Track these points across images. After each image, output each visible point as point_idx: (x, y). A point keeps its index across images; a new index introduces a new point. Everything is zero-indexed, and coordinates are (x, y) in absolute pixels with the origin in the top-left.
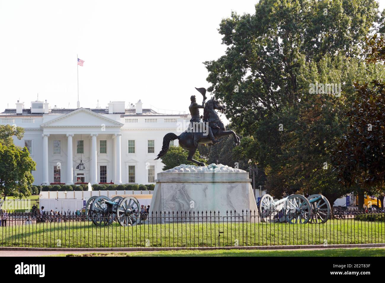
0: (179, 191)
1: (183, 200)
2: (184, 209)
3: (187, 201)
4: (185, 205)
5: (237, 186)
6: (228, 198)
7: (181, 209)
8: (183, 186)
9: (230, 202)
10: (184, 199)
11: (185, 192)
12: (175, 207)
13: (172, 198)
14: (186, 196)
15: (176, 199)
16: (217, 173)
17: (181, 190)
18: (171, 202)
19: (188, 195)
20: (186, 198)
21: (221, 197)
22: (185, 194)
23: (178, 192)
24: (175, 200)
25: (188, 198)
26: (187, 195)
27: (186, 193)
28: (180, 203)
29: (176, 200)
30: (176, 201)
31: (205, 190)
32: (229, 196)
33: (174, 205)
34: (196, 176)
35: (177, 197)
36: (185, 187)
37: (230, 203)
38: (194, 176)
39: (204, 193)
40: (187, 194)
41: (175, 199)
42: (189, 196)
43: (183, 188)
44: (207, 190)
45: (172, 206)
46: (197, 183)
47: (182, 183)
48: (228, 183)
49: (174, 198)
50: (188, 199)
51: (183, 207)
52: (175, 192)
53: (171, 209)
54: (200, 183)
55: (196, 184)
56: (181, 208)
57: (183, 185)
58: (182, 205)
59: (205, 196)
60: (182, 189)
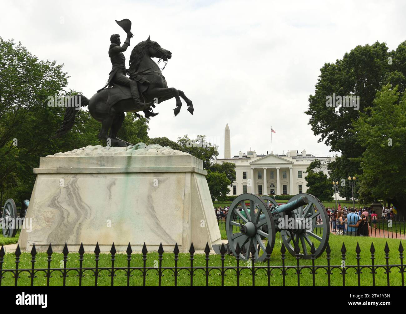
0: (65, 190)
1: (69, 205)
2: (68, 222)
3: (75, 206)
4: (71, 214)
5: (168, 179)
6: (149, 201)
7: (63, 221)
8: (74, 181)
9: (152, 208)
10: (71, 204)
11: (75, 190)
12: (53, 217)
13: (52, 201)
14: (76, 197)
15: (58, 202)
16: (135, 158)
17: (70, 187)
18: (49, 208)
19: (80, 197)
20: (75, 200)
21: (138, 200)
22: (75, 194)
23: (63, 191)
24: (55, 204)
25: (79, 201)
26: (77, 195)
27: (78, 192)
28: (63, 210)
29: (58, 204)
30: (57, 207)
31: (110, 187)
32: (151, 197)
33: (52, 213)
34: (99, 163)
35: (59, 200)
36: (76, 182)
37: (151, 210)
38: (96, 162)
39: (109, 191)
40: (79, 194)
41: (56, 202)
42: (80, 199)
43: (72, 183)
44: (114, 188)
45: (49, 215)
46: (99, 175)
47: (73, 176)
48: (152, 175)
49: (54, 201)
50: (78, 204)
51: (68, 217)
52: (59, 191)
53: (46, 221)
54: (104, 175)
55: (97, 177)
56: (63, 219)
57: (74, 178)
58: (65, 214)
59: (109, 198)
60: (72, 185)
